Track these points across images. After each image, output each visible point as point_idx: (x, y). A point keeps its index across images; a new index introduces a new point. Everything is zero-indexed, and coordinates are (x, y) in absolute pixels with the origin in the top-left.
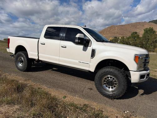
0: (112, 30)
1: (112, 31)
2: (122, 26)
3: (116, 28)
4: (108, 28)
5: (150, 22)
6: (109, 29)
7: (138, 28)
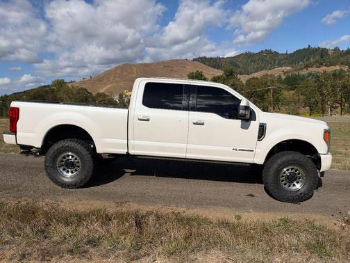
0: (125, 73)
1: (126, 75)
2: (145, 65)
3: (135, 69)
4: (116, 68)
5: (194, 60)
6: (119, 71)
7: (176, 71)
